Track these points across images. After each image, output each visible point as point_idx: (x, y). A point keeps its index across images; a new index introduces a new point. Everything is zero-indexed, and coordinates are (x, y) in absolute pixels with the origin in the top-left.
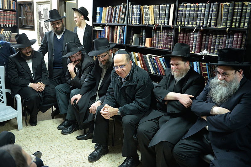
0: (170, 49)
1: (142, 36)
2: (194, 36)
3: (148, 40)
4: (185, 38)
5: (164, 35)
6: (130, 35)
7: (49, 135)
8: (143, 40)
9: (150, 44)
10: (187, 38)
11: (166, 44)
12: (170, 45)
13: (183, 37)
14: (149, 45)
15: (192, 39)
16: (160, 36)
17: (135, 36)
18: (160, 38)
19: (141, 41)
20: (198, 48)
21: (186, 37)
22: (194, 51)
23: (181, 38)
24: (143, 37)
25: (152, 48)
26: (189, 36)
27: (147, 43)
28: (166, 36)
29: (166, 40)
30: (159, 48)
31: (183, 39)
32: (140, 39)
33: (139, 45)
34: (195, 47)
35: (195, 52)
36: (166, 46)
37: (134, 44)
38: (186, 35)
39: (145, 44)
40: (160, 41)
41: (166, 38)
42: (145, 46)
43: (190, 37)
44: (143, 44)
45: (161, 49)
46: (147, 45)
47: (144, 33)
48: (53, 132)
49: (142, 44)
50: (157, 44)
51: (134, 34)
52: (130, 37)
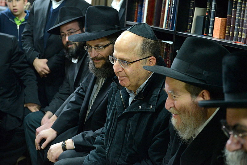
1: (209, 12)
3: (218, 21)
6: (189, 10)
8: (211, 23)
9: (223, 31)
14: (220, 35)
16: (244, 12)
17: (198, 12)
18: (244, 16)
19: (206, 25)
24: (212, 15)
25: (225, 41)
27: (217, 30)
30: (239, 43)
33: (203, 34)
37: (195, 32)
39: (212, 33)
42: (212, 36)
44: (210, 31)
45: (241, 43)
47: (213, 6)
49: (207, 33)
50: (235, 32)
51: (196, 8)
52: (188, 14)
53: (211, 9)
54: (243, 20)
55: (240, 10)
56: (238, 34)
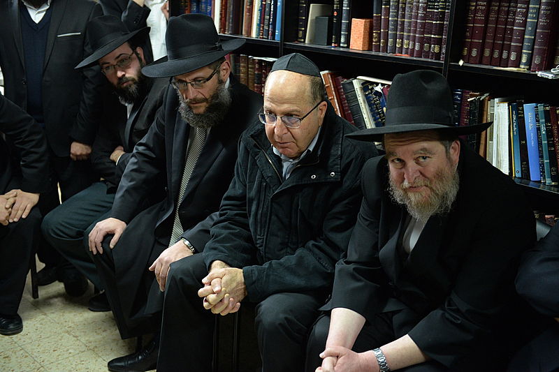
0: (437, 56)
1: (340, 11)
2: (528, 8)
3: (359, 25)
4: (493, 17)
5: (418, 8)
6: (298, 8)
7: (13, 359)
8: (344, 27)
9: (367, 39)
10: (502, 17)
11: (422, 41)
12: (439, 42)
13: (487, 12)
14: (364, 45)
15: (519, 19)
16: (404, 9)
17: (314, 10)
18: (403, 16)
19: (334, 30)
20: (541, 52)
21: (499, 12)
22: (525, 64)
23: (480, 16)
24: (344, 15)
25: (373, 53)
26: (509, 7)
27: (357, 37)
28: (425, 9)
29: (423, 25)
30: (398, 55)
31: (487, 21)
32: (331, 21)
33: (329, 43)
34: (533, 49)
35: (529, 69)
36: (422, 47)
37: (311, 41)
38: (499, 6)
39: (348, 42)
40: (402, 30)
41: (424, 18)
42: (348, 47)
43: (515, 13)
44: (343, 40)
45: (404, 56)
46: (357, 44)
47: (346, 2)
48: (29, 348)
49: (338, 42)
50: (390, 40)
51: (311, 5)
52: (298, 14)
53: (342, 6)
54: (403, 23)
55: (397, 8)
56: (395, 42)
